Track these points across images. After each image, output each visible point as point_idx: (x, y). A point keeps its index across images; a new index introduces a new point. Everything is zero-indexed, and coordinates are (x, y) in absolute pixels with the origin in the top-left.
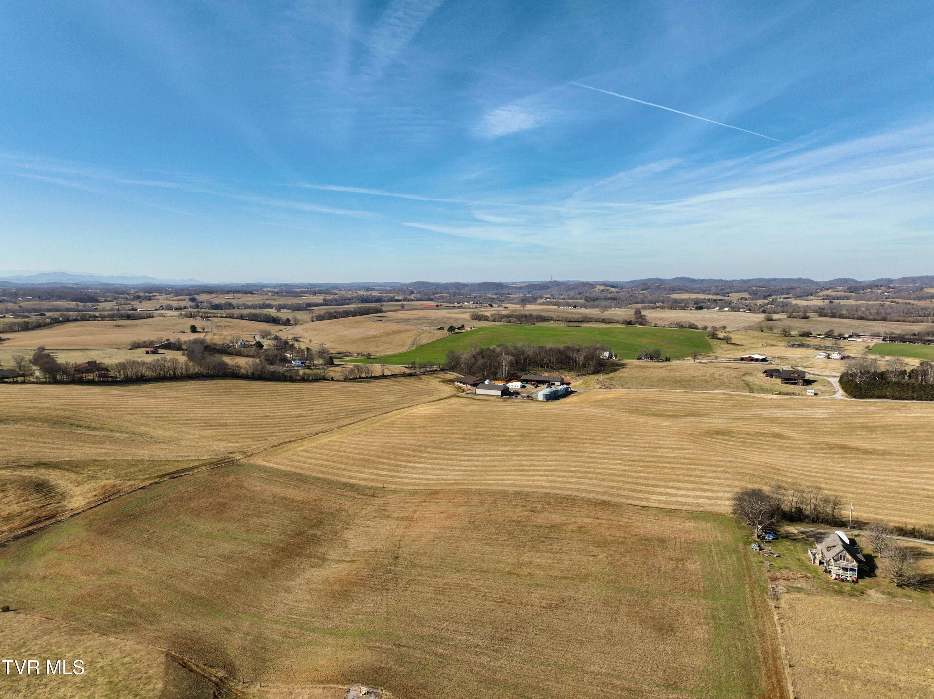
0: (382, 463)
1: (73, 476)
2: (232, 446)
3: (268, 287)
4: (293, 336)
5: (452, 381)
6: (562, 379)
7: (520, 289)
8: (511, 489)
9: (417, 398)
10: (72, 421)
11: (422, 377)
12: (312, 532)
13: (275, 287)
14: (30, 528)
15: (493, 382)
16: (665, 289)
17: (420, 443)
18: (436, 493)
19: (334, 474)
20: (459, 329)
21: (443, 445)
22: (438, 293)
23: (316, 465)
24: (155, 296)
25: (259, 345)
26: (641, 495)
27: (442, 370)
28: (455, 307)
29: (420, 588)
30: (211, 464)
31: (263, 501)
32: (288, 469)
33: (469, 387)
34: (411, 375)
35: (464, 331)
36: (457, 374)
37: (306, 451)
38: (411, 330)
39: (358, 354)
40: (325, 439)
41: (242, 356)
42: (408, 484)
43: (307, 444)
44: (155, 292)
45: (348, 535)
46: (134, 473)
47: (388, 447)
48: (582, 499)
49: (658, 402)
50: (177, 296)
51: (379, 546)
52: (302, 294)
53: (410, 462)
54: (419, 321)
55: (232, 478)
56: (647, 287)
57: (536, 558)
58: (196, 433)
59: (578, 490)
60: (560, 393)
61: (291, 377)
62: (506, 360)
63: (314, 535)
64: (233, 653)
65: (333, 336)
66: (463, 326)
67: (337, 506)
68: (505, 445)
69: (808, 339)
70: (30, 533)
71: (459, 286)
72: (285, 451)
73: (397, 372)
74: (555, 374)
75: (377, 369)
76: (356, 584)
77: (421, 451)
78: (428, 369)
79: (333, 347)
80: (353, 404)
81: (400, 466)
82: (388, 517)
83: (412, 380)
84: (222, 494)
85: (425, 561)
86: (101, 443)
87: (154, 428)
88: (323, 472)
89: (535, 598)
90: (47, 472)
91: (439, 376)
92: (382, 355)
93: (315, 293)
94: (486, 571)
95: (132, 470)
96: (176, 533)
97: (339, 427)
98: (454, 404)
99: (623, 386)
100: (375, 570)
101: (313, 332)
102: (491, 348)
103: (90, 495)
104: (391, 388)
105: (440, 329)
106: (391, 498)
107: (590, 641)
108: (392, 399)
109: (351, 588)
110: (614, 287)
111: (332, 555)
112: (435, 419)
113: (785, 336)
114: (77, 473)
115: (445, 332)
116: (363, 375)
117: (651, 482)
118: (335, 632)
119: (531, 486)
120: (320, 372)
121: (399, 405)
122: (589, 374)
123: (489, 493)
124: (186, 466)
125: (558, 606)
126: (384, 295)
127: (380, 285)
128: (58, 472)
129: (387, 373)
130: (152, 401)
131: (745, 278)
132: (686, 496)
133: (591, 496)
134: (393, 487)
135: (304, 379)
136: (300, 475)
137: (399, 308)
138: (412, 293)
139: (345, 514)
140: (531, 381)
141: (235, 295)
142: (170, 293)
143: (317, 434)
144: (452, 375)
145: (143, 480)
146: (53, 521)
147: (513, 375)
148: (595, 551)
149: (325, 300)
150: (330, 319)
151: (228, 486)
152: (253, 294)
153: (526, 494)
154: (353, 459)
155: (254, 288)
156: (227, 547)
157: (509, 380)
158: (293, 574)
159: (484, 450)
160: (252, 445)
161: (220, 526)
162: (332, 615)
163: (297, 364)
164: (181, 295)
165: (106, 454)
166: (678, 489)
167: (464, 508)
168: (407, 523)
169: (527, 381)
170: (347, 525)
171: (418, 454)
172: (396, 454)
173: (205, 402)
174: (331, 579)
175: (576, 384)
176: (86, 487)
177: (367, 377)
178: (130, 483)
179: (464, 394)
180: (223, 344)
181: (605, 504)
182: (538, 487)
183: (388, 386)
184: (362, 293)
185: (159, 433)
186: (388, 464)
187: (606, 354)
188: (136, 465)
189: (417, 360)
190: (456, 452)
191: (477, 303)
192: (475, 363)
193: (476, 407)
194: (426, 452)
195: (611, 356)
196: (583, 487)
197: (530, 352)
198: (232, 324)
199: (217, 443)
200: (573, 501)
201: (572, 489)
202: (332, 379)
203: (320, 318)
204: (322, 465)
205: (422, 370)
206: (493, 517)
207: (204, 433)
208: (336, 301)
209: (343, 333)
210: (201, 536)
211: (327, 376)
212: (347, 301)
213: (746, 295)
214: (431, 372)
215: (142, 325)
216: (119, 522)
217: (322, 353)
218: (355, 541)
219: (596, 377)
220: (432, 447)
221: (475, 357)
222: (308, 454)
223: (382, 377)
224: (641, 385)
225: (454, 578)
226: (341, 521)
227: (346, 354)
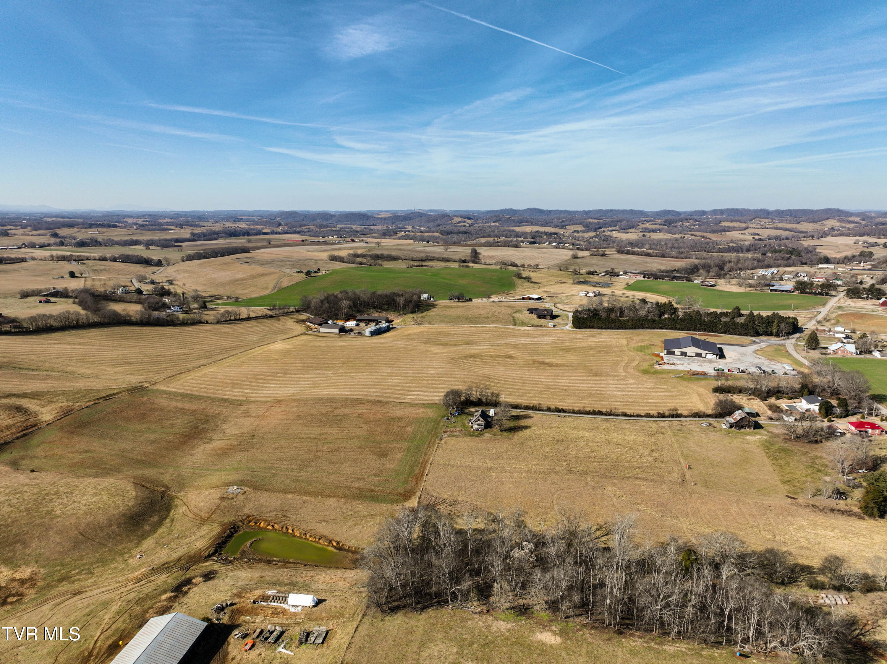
0: (246, 385)
1: (37, 402)
2: (140, 378)
3: (131, 217)
4: (167, 279)
5: (304, 321)
6: (387, 318)
7: (384, 220)
8: (326, 397)
9: (274, 336)
10: (14, 365)
11: (280, 318)
12: (202, 426)
13: (138, 217)
14: (24, 432)
15: (335, 322)
16: (514, 222)
17: (273, 371)
18: (280, 401)
19: (213, 393)
20: (315, 272)
21: (288, 372)
22: (305, 225)
23: (201, 388)
24: (11, 229)
25: (139, 292)
26: (402, 397)
27: (298, 311)
28: (319, 243)
29: (266, 448)
30: (128, 390)
31: (170, 411)
32: (183, 391)
33: (316, 326)
34: (271, 316)
35: (319, 274)
36: (309, 315)
37: (193, 379)
38: (274, 273)
39: (228, 297)
40: (206, 371)
41: (126, 302)
42: (262, 397)
43: (193, 375)
44: (9, 225)
45: (224, 427)
46: (78, 398)
47: (251, 375)
48: (367, 400)
49: (449, 334)
50: (36, 230)
51: (244, 431)
52: (169, 227)
53: (265, 383)
54: (282, 262)
55: (145, 398)
56: (498, 219)
57: (330, 431)
58: (111, 370)
59: (367, 395)
60: (383, 330)
61: (173, 322)
62: (345, 305)
63: (204, 428)
64: (166, 482)
65: (204, 279)
66: (319, 270)
67: (217, 412)
68: (331, 370)
69: (592, 276)
70: (25, 435)
71: (326, 216)
72: (179, 380)
73: (260, 314)
74: (383, 314)
75: (244, 311)
76: (230, 449)
77: (273, 376)
78: (286, 311)
79: (205, 291)
80: (224, 344)
81: (259, 386)
82: (249, 416)
83: (272, 321)
84: (141, 408)
85: (270, 436)
86: (45, 380)
87: (78, 367)
88: (206, 393)
89: (325, 448)
90: (18, 400)
91: (295, 316)
92: (248, 297)
93: (181, 226)
94: (303, 438)
95: (76, 396)
96: (118, 431)
97: (215, 362)
98: (303, 340)
99: (430, 323)
100: (241, 442)
101: (185, 274)
102: (335, 294)
103: (54, 412)
104: (254, 329)
105: (299, 272)
106: (251, 406)
107: (346, 463)
108: (255, 338)
109: (227, 451)
110: (470, 219)
111: (216, 437)
112: (285, 353)
113: (576, 274)
114: (39, 399)
115: (303, 275)
116: (233, 318)
117: (412, 389)
118: (220, 470)
119: (339, 394)
120: (196, 317)
121: (259, 344)
122: (408, 313)
123: (312, 400)
124: (112, 392)
125: (335, 450)
126: (252, 227)
127: (248, 214)
128: (26, 400)
129: (252, 315)
130: (68, 347)
131: (587, 209)
132: (428, 396)
133: (373, 398)
134: (253, 399)
135: (184, 324)
136: (191, 395)
137: (266, 243)
138: (280, 225)
139: (222, 416)
140: (364, 320)
141: (100, 229)
142: (26, 227)
143: (199, 367)
144: (304, 316)
145: (87, 402)
146: (36, 428)
147: (351, 315)
148: (362, 425)
149: (192, 234)
150: (200, 258)
151: (144, 403)
152: (116, 226)
153: (334, 399)
154: (226, 383)
155: (116, 219)
156: (152, 437)
157: (348, 320)
158: (193, 447)
159: (316, 374)
160: (155, 377)
161: (144, 426)
162: (217, 463)
163: (176, 309)
164: (40, 229)
165: (53, 387)
166: (425, 392)
167: (295, 409)
168: (260, 418)
169: (361, 320)
170: (224, 422)
171: (271, 378)
172: (256, 379)
173: (108, 346)
174: (216, 448)
175: (397, 321)
176: (49, 408)
177: (235, 320)
178: (78, 404)
179: (311, 332)
180: (106, 291)
181: (379, 402)
182: (343, 395)
183: (253, 326)
184: (230, 225)
185: (83, 371)
186: (251, 386)
187: (426, 296)
188: (78, 393)
189: (277, 303)
190: (297, 376)
191: (341, 237)
192: (322, 307)
193: (318, 342)
194: (276, 377)
195: (429, 298)
196: (369, 393)
197: (364, 297)
198: (107, 268)
199: (128, 376)
200: (360, 401)
201: (362, 395)
202: (207, 322)
203: (190, 258)
204: (205, 388)
205: (281, 312)
206: (312, 412)
207: (115, 370)
208: (204, 236)
209: (213, 276)
210: (134, 432)
211: (203, 320)
212: (215, 236)
213: (580, 228)
214: (288, 314)
215: (18, 270)
216: (79, 427)
217: (196, 298)
218: (229, 430)
219: (411, 316)
220: (281, 373)
221: (322, 302)
222: (194, 381)
223: (248, 319)
224: (442, 322)
225: (285, 442)
226: (220, 420)
227: (218, 298)
